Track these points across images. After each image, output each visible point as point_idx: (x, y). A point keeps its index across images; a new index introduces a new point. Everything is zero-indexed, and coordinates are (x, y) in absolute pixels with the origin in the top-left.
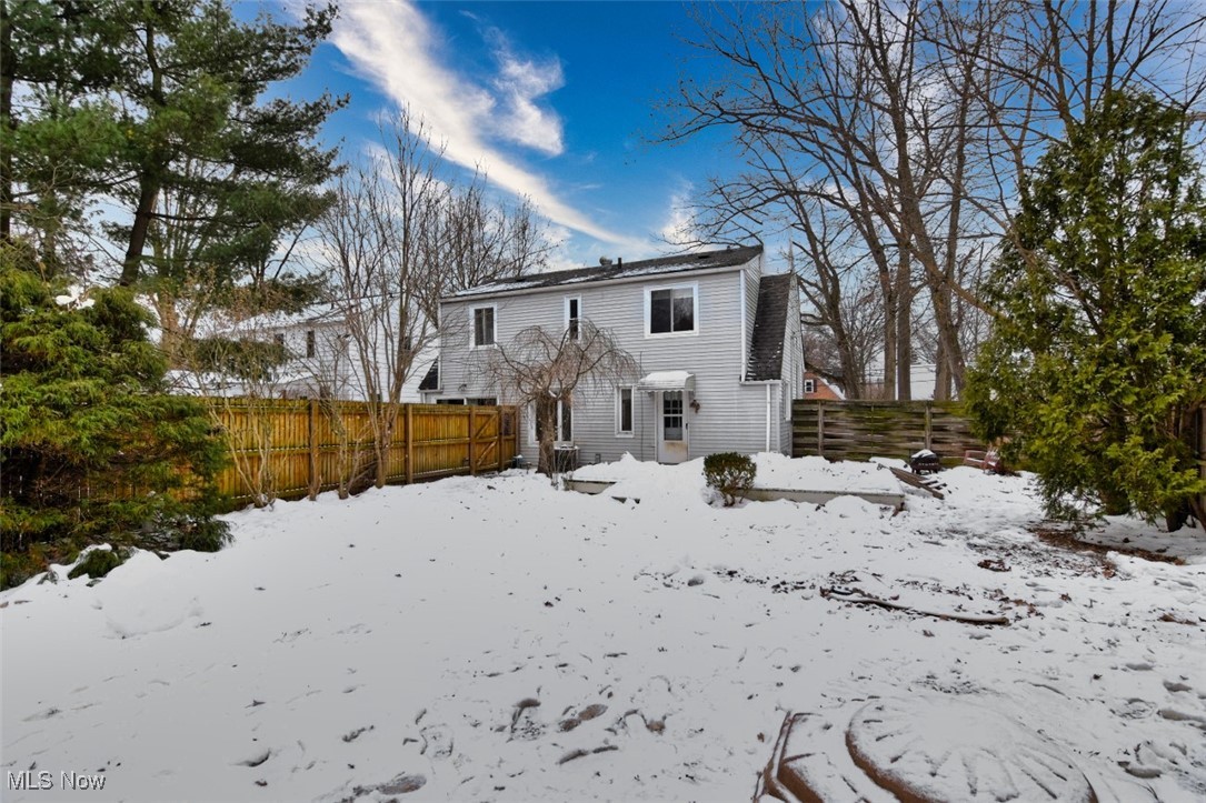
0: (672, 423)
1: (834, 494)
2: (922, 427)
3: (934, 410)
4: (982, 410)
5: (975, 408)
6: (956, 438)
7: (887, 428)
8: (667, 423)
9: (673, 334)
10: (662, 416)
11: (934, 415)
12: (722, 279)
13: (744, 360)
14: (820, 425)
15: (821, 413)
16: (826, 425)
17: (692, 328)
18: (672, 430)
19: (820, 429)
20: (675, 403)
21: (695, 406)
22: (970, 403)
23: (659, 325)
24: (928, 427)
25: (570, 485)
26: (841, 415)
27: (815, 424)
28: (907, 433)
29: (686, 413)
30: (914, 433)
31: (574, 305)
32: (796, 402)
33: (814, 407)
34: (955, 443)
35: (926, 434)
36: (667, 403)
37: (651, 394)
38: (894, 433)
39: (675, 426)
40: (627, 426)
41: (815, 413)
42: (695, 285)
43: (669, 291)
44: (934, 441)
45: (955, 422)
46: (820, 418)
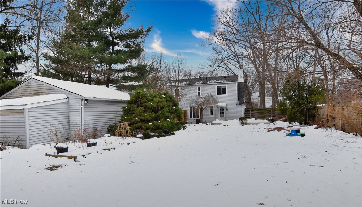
0: (222, 113)
1: (259, 123)
2: (271, 113)
3: (273, 110)
4: (281, 110)
5: (280, 109)
6: (277, 115)
7: (264, 114)
8: (221, 113)
9: (222, 95)
10: (220, 112)
11: (273, 111)
12: (232, 84)
13: (237, 101)
14: (251, 113)
15: (251, 111)
16: (252, 113)
17: (226, 94)
18: (222, 115)
19: (250, 114)
20: (222, 109)
21: (227, 110)
22: (279, 109)
23: (219, 93)
24: (272, 113)
25: (213, 124)
26: (255, 111)
27: (250, 113)
28: (268, 115)
29: (225, 111)
30: (269, 115)
31: (199, 88)
32: (245, 109)
33: (249, 110)
34: (276, 117)
35: (271, 115)
36: (220, 109)
37: (218, 108)
38: (265, 115)
39: (222, 114)
40: (212, 114)
41: (250, 111)
42: (226, 85)
43: (221, 86)
44: (273, 116)
45: (277, 112)
46: (251, 112)
